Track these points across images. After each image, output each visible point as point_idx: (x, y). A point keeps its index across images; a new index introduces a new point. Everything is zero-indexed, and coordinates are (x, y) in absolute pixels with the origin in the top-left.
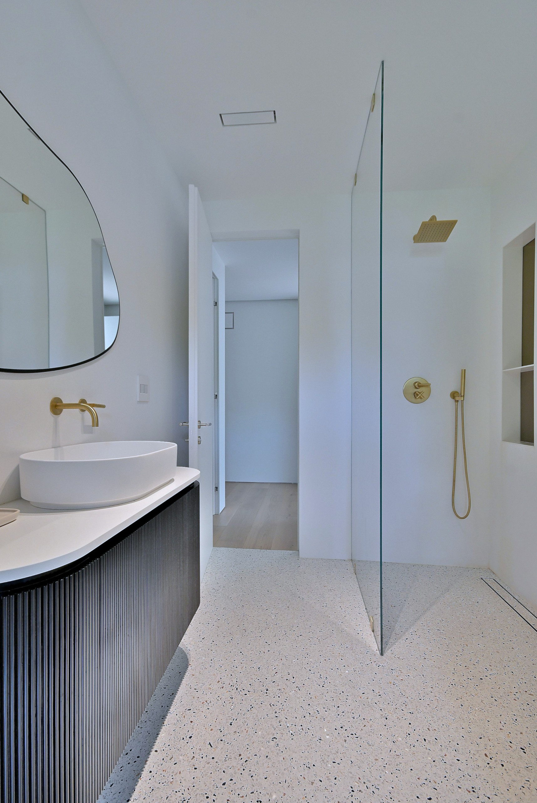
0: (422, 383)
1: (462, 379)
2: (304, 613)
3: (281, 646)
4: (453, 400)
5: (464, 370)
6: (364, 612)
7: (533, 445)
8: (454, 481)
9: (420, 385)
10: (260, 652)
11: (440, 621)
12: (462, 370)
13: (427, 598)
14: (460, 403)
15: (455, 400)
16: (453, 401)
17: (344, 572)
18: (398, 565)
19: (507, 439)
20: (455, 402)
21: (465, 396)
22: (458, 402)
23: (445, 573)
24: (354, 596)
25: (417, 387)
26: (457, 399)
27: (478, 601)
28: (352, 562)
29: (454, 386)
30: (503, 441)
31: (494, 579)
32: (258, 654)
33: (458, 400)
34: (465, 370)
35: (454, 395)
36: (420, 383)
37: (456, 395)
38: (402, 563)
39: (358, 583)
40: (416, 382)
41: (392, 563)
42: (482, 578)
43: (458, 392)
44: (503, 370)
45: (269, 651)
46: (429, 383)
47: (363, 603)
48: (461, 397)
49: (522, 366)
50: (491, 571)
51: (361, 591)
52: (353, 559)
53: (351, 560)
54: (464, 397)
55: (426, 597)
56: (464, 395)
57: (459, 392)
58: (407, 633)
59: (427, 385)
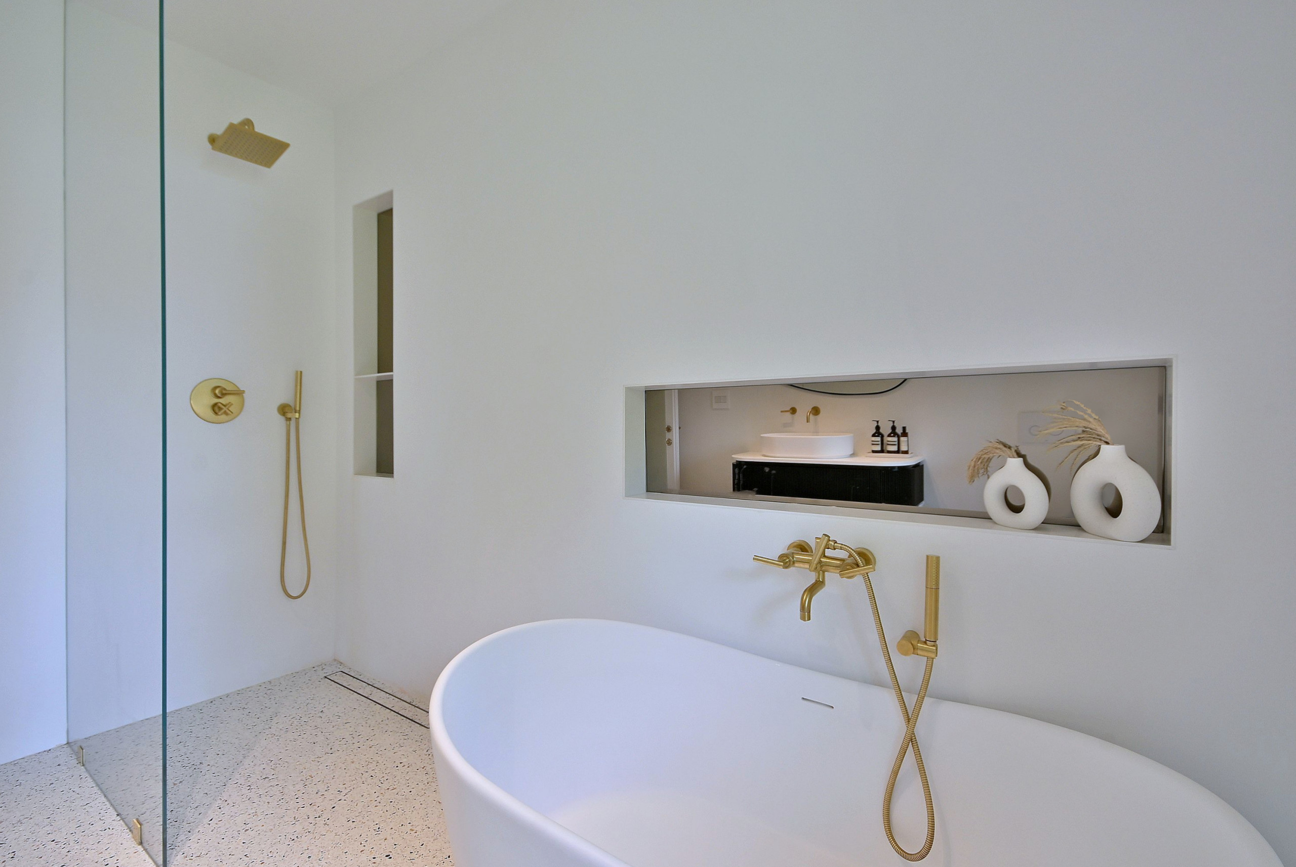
0: (227, 389)
1: (296, 386)
4: (283, 417)
5: (299, 373)
9: (224, 392)
12: (297, 372)
13: (241, 741)
14: (293, 423)
15: (286, 418)
16: (282, 419)
19: (359, 473)
20: (287, 420)
21: (302, 411)
22: (291, 420)
24: (84, 807)
25: (219, 395)
26: (289, 415)
27: (323, 709)
29: (285, 397)
30: (355, 474)
31: (341, 672)
33: (290, 418)
34: (301, 372)
35: (284, 410)
36: (225, 389)
37: (287, 410)
39: (93, 779)
40: (219, 387)
42: (326, 677)
43: (290, 406)
44: (356, 375)
46: (242, 389)
47: (111, 808)
48: (295, 413)
49: (378, 373)
50: (338, 661)
51: (101, 790)
53: (68, 744)
54: (299, 413)
56: (300, 410)
57: (292, 404)
58: (210, 814)
59: (239, 393)
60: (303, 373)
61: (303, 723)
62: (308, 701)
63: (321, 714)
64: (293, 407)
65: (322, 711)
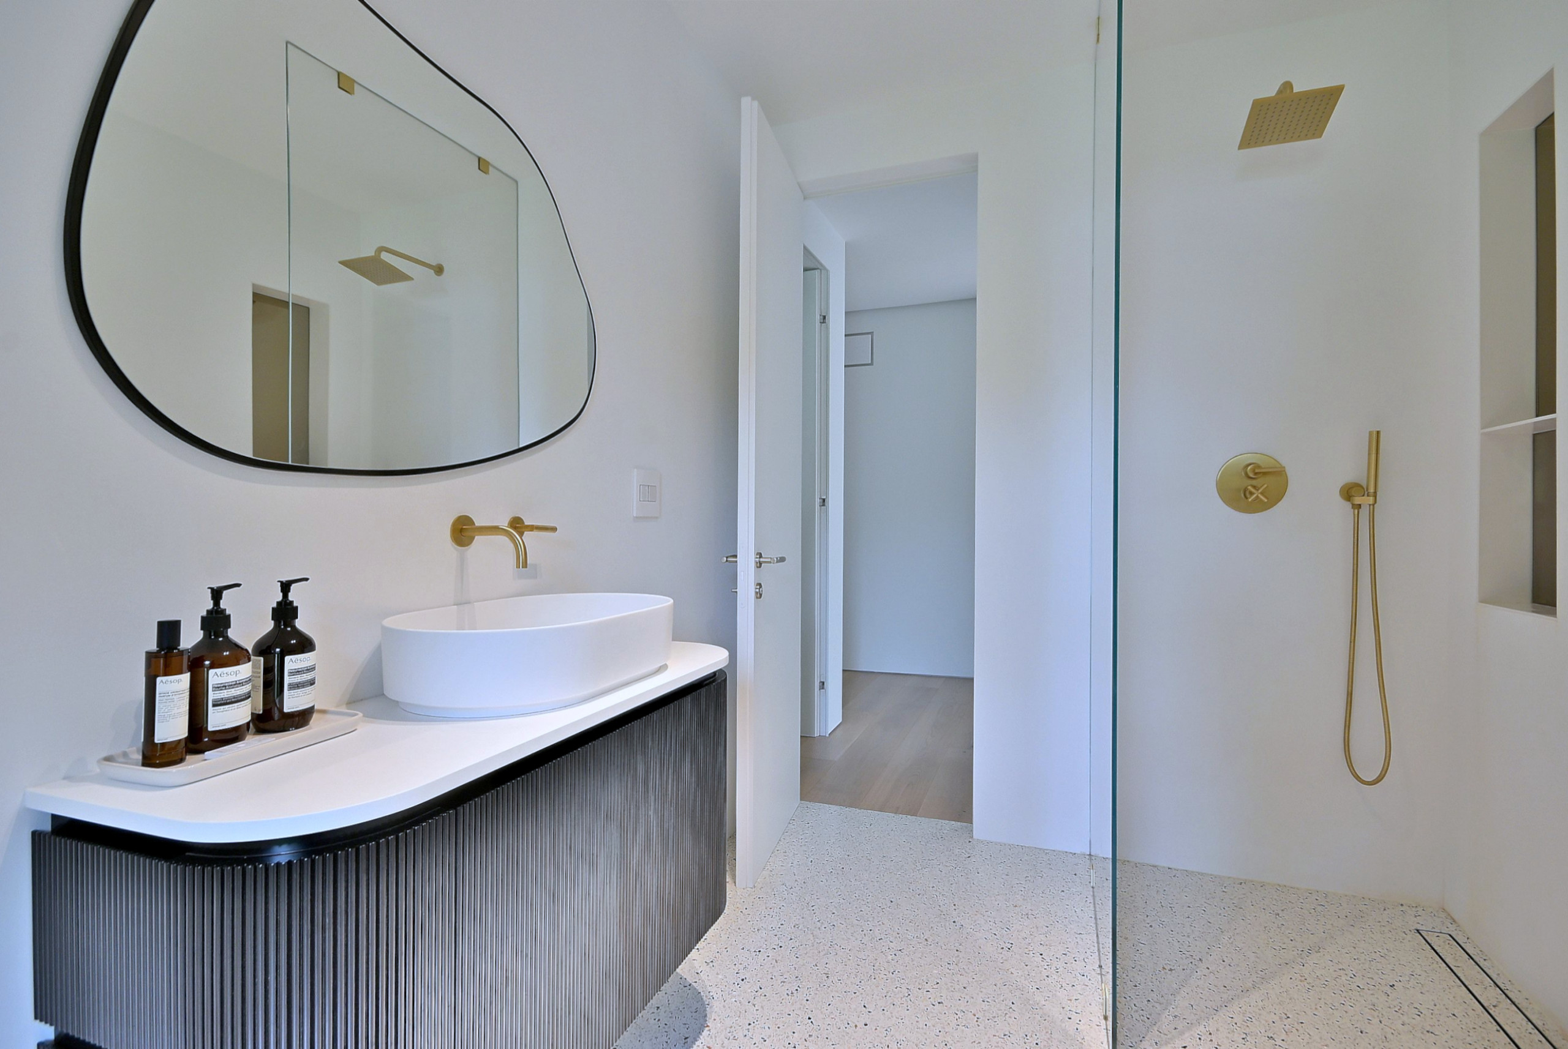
0: (1263, 467)
1: (1369, 455)
2: (958, 956)
3: (895, 1018)
4: (1349, 503)
5: (1375, 433)
6: (1093, 973)
7: (1553, 613)
8: (1350, 695)
9: (1257, 471)
10: (848, 1024)
11: (1281, 1018)
12: (1371, 433)
13: (1257, 960)
14: (1364, 513)
15: (1354, 504)
16: (1348, 505)
17: (1067, 880)
18: (1201, 877)
19: (1492, 598)
20: (1352, 508)
21: (1378, 493)
22: (1360, 508)
23: (1319, 908)
24: (1077, 936)
25: (1251, 475)
26: (1358, 500)
27: (1395, 983)
28: (1091, 860)
29: (1352, 470)
30: (1482, 601)
31: (1450, 935)
32: (843, 1027)
33: (1360, 505)
34: (1378, 432)
35: (1349, 492)
36: (1259, 467)
37: (1358, 492)
38: (1211, 875)
39: (1095, 907)
40: (1250, 464)
41: (1186, 871)
42: (1418, 930)
43: (1360, 486)
44: (1482, 429)
45: (866, 1025)
46: (1284, 465)
47: (1097, 953)
48: (1368, 496)
49: (1537, 416)
50: (1449, 915)
51: (1096, 926)
52: (1092, 854)
53: (1090, 855)
54: (1375, 497)
55: (1258, 958)
56: (1375, 492)
57: (1364, 485)
58: (1187, 1035)
59: (1279, 471)
60: (1382, 435)
61: (1354, 987)
62: (1374, 956)
63: (1389, 990)
64: (1365, 487)
65: (1392, 986)
